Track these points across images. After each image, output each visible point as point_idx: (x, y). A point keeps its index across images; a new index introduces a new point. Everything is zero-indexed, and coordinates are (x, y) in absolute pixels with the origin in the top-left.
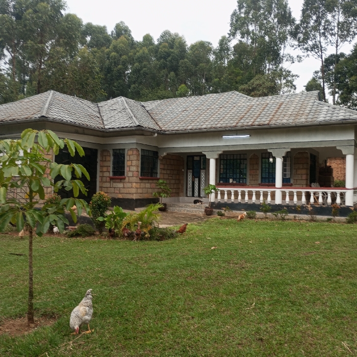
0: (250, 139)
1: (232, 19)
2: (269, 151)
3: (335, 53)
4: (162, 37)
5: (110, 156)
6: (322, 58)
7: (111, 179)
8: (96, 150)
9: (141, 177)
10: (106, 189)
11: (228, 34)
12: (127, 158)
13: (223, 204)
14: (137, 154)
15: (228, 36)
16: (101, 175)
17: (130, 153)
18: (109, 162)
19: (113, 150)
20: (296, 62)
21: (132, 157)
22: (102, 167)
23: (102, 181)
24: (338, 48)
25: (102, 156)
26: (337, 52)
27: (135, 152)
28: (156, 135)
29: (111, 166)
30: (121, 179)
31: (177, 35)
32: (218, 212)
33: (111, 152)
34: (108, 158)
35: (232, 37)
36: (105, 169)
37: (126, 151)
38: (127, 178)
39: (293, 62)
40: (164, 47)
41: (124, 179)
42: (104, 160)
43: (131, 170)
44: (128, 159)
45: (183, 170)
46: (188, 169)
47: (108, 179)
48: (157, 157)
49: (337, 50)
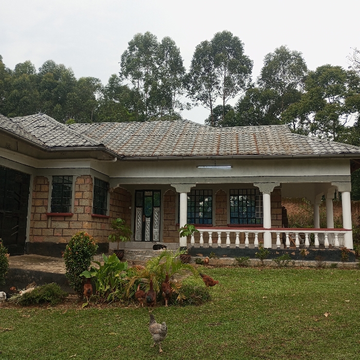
0: (231, 171)
1: (123, 60)
2: (255, 185)
3: (222, 104)
4: (44, 66)
5: (48, 185)
6: (211, 108)
7: (49, 216)
8: (29, 176)
9: (94, 215)
10: (40, 230)
11: (120, 73)
12: (74, 188)
13: (198, 249)
14: (91, 183)
15: (118, 75)
16: (33, 212)
17: (81, 181)
18: (46, 194)
19: (53, 176)
20: (185, 110)
21: (83, 188)
22: (35, 199)
23: (34, 220)
24: (226, 100)
25: (36, 184)
26: (224, 104)
27: (88, 181)
28: (116, 159)
29: (50, 198)
30: (65, 217)
31: (62, 67)
32: (197, 259)
33: (50, 180)
34: (44, 188)
35: (123, 77)
36: (39, 203)
37: (75, 178)
38: (75, 216)
39: (182, 109)
40: (49, 77)
41: (71, 216)
42: (39, 190)
43: (81, 204)
44: (77, 190)
45: (130, 208)
46: (136, 206)
47: (44, 216)
48: (108, 190)
49: (224, 102)
